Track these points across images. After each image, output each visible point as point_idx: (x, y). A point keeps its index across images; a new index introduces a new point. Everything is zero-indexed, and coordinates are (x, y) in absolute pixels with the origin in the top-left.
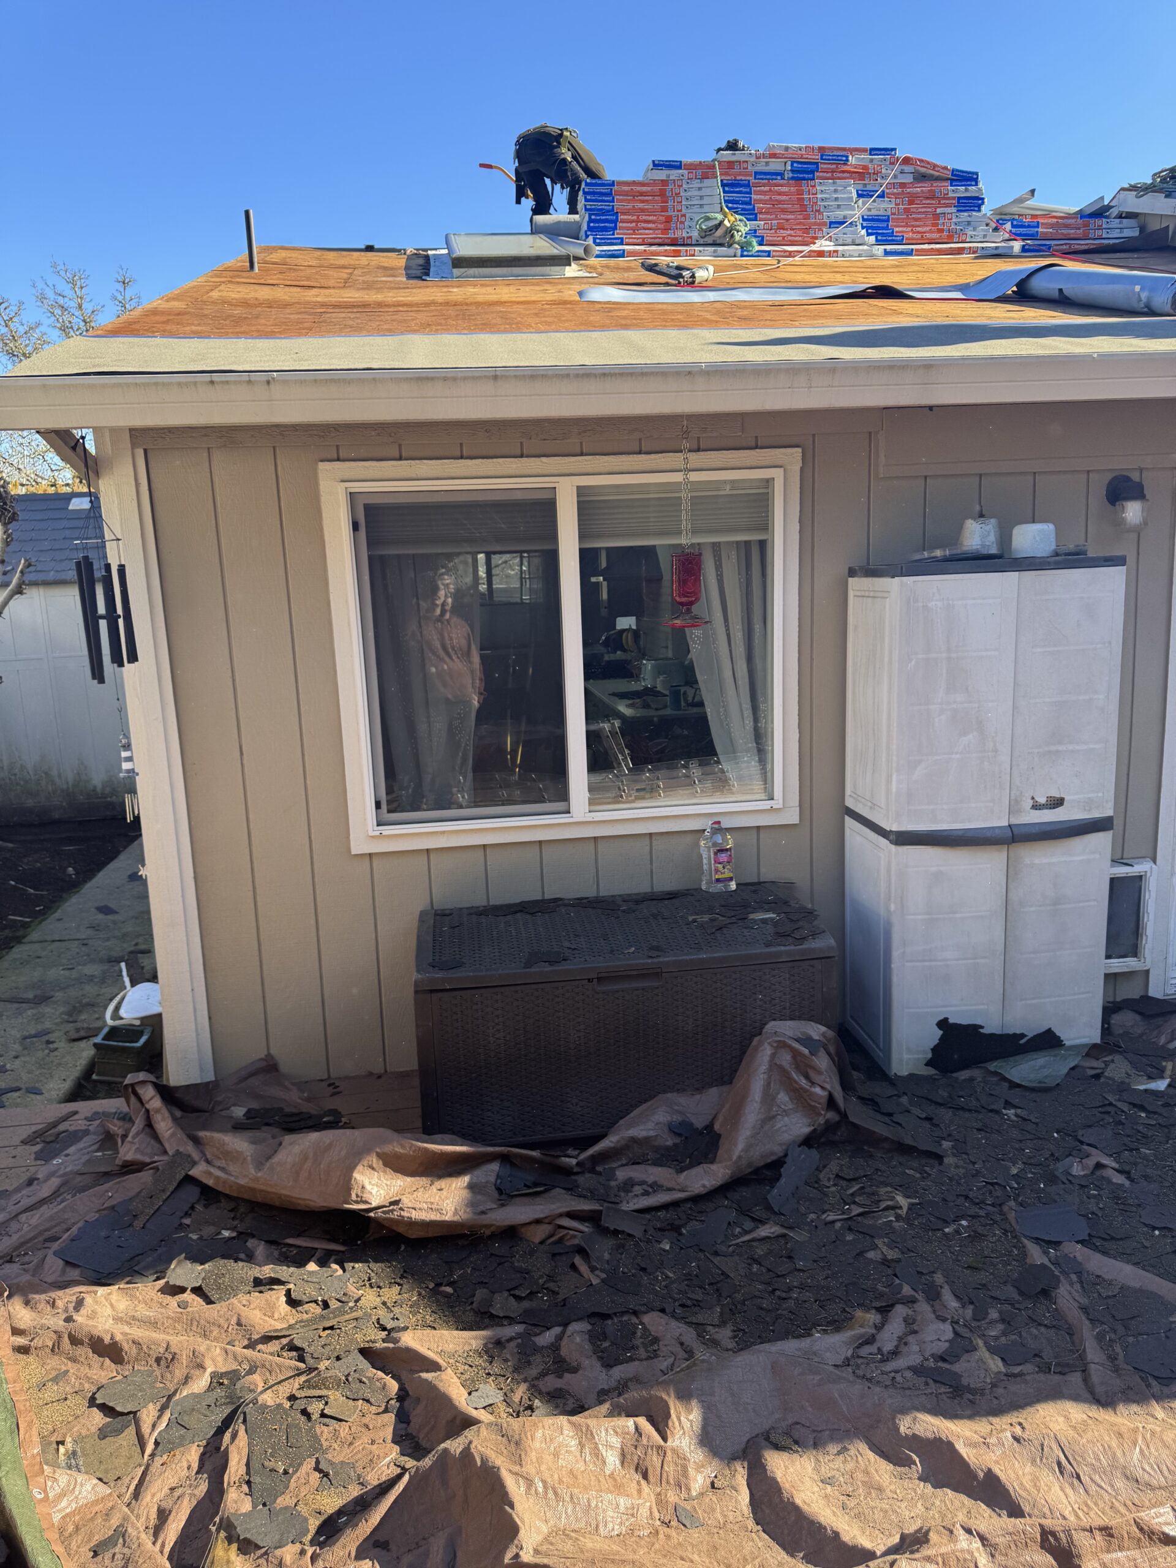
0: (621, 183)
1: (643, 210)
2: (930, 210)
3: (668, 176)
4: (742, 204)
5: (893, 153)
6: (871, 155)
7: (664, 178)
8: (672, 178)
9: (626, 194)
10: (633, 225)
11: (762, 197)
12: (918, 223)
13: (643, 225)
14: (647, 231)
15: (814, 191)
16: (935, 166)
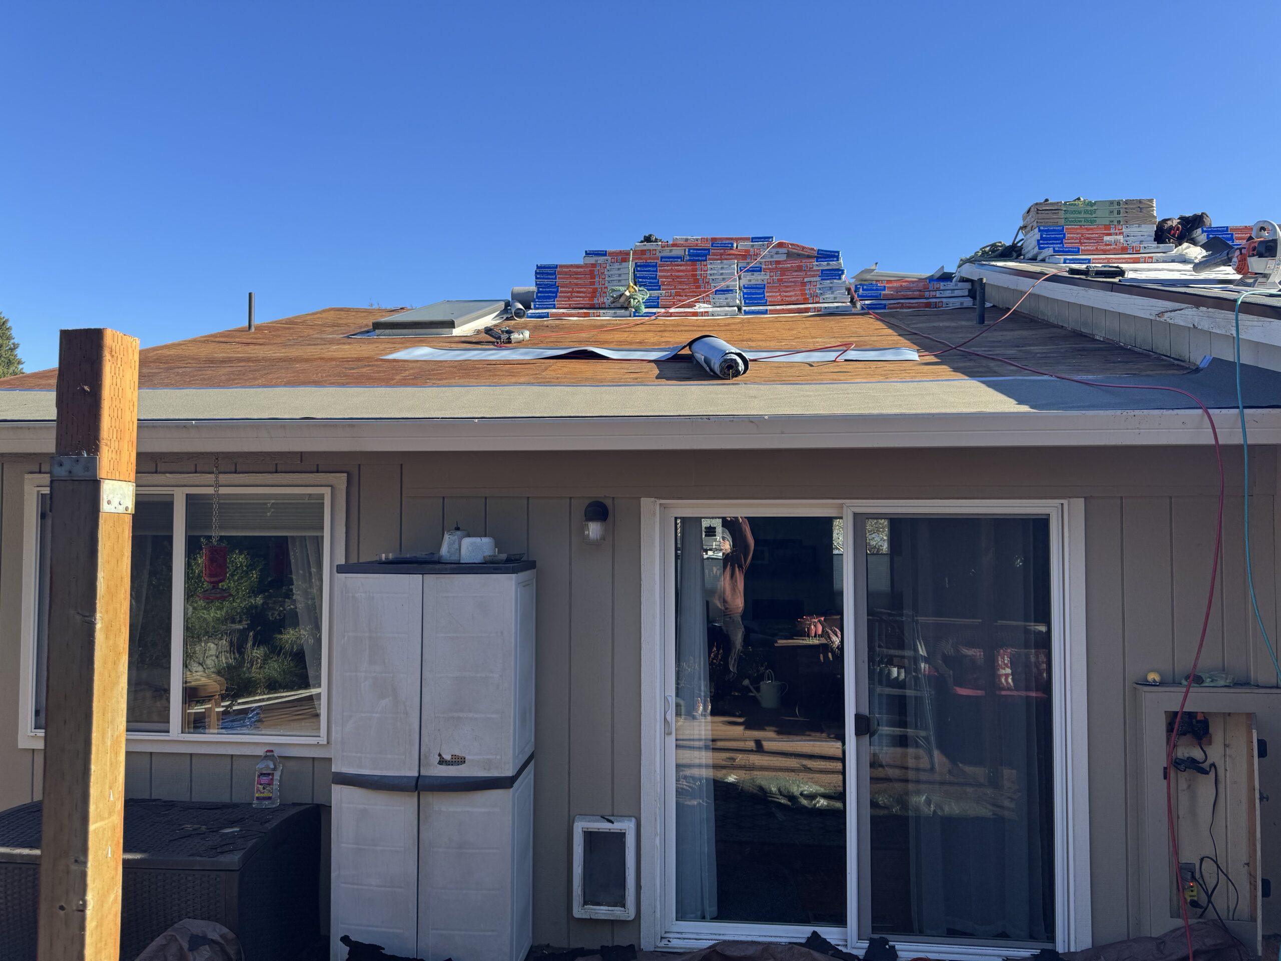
0: (561, 266)
1: (577, 284)
2: (799, 279)
3: (597, 261)
4: (650, 279)
5: (771, 240)
6: (752, 242)
7: (594, 262)
8: (599, 262)
9: (566, 273)
10: (569, 294)
11: (665, 274)
12: (788, 289)
13: (576, 294)
14: (578, 299)
15: (706, 269)
16: (803, 248)
